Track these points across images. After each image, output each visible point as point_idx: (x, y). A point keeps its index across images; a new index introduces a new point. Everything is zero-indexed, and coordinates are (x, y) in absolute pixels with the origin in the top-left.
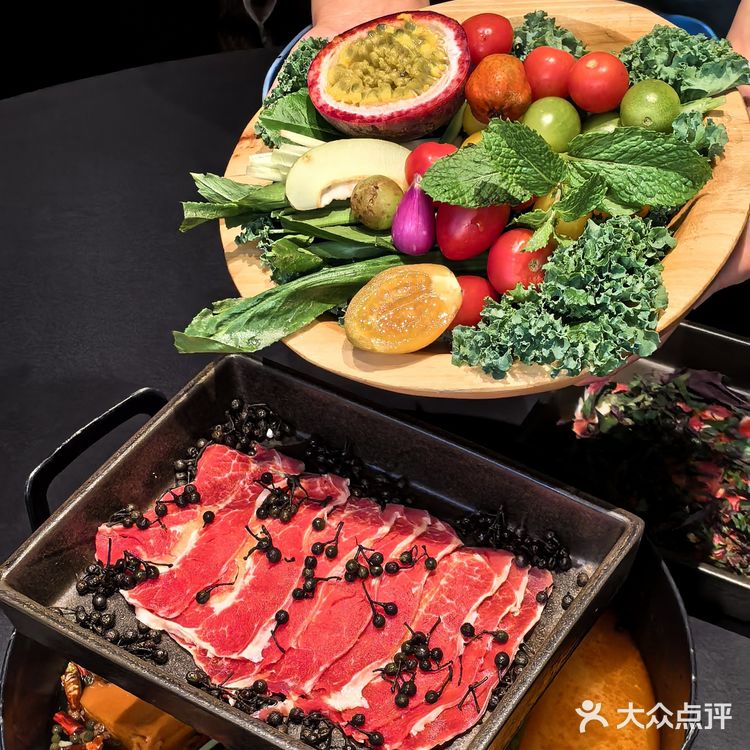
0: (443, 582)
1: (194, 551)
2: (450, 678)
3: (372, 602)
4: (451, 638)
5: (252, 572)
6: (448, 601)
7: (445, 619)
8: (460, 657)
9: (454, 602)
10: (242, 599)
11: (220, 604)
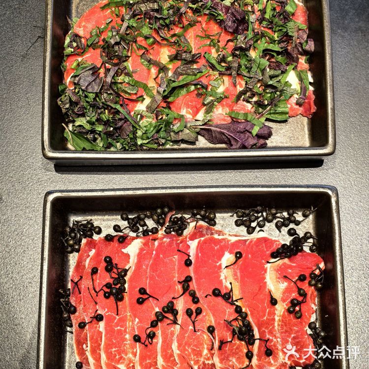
0: (127, 336)
1: (265, 278)
2: (94, 289)
3: (151, 296)
4: (106, 310)
5: (224, 281)
6: (119, 328)
7: (115, 318)
8: (96, 303)
9: (116, 329)
10: (218, 264)
11: (228, 258)
